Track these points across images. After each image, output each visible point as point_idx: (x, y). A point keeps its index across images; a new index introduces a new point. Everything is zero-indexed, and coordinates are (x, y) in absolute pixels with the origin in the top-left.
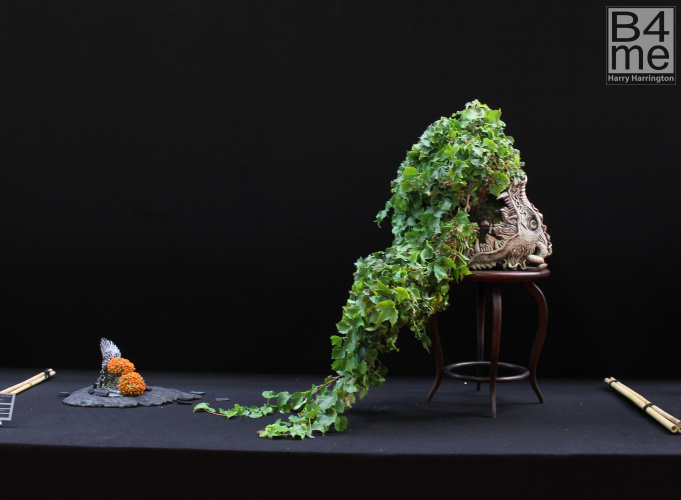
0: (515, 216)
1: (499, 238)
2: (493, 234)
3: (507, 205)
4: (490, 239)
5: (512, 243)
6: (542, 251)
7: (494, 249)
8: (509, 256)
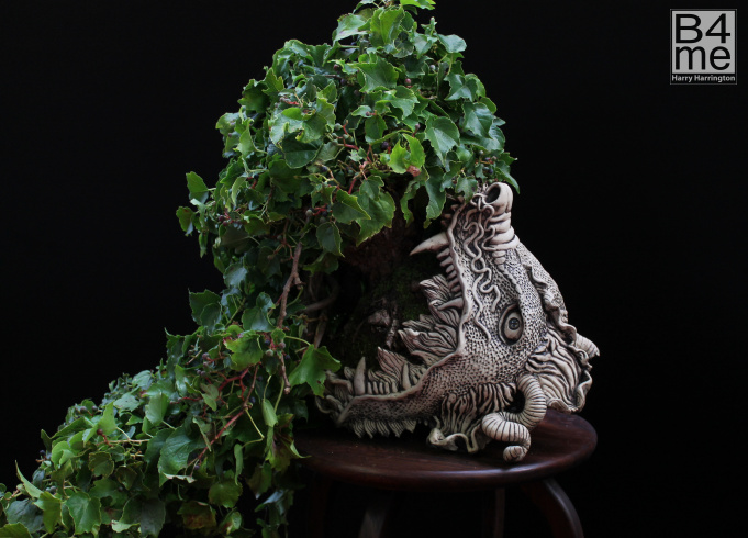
0: (457, 301)
1: (418, 361)
2: (401, 348)
3: (443, 271)
4: (389, 358)
5: (443, 377)
6: (529, 404)
7: (401, 388)
8: (439, 411)
